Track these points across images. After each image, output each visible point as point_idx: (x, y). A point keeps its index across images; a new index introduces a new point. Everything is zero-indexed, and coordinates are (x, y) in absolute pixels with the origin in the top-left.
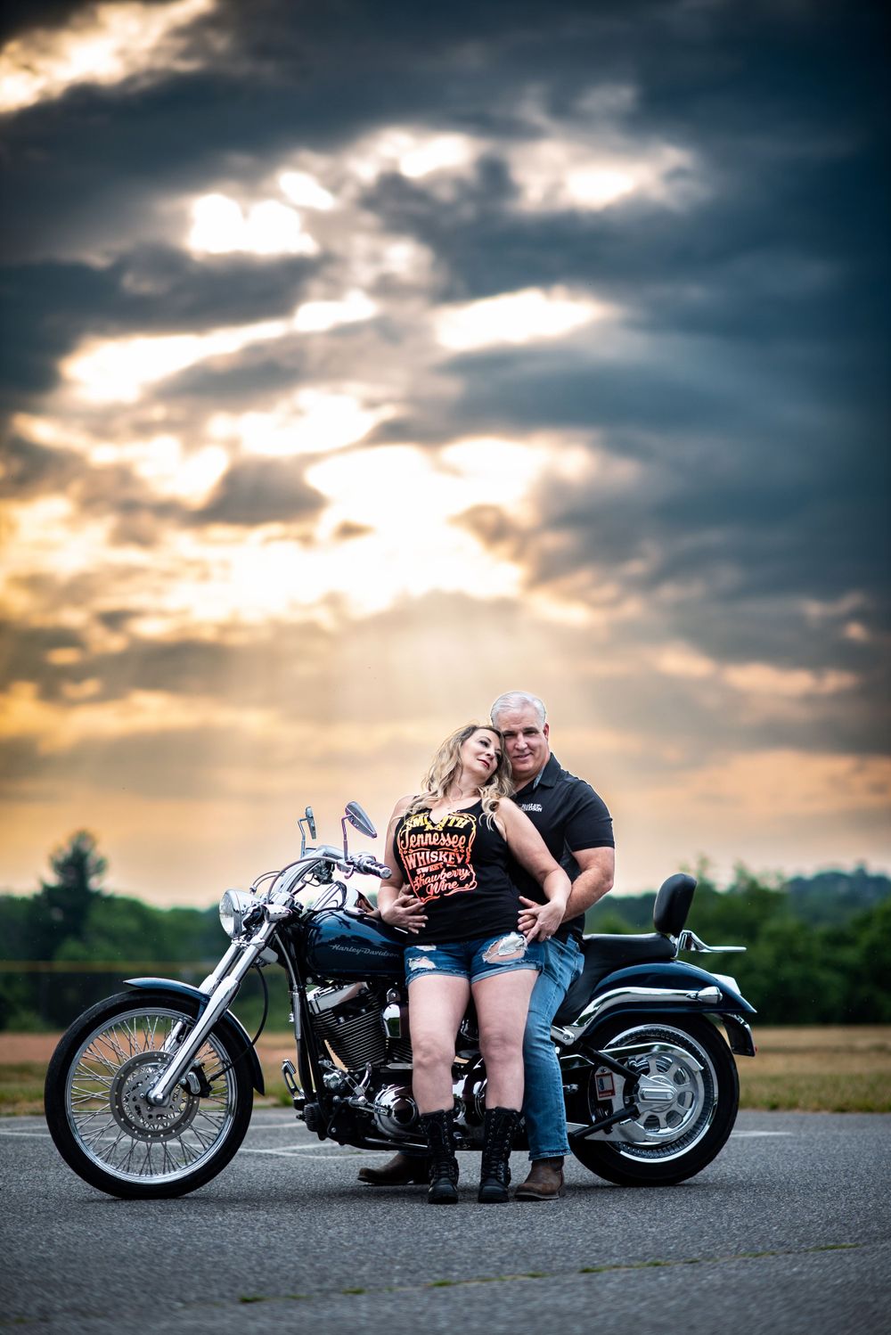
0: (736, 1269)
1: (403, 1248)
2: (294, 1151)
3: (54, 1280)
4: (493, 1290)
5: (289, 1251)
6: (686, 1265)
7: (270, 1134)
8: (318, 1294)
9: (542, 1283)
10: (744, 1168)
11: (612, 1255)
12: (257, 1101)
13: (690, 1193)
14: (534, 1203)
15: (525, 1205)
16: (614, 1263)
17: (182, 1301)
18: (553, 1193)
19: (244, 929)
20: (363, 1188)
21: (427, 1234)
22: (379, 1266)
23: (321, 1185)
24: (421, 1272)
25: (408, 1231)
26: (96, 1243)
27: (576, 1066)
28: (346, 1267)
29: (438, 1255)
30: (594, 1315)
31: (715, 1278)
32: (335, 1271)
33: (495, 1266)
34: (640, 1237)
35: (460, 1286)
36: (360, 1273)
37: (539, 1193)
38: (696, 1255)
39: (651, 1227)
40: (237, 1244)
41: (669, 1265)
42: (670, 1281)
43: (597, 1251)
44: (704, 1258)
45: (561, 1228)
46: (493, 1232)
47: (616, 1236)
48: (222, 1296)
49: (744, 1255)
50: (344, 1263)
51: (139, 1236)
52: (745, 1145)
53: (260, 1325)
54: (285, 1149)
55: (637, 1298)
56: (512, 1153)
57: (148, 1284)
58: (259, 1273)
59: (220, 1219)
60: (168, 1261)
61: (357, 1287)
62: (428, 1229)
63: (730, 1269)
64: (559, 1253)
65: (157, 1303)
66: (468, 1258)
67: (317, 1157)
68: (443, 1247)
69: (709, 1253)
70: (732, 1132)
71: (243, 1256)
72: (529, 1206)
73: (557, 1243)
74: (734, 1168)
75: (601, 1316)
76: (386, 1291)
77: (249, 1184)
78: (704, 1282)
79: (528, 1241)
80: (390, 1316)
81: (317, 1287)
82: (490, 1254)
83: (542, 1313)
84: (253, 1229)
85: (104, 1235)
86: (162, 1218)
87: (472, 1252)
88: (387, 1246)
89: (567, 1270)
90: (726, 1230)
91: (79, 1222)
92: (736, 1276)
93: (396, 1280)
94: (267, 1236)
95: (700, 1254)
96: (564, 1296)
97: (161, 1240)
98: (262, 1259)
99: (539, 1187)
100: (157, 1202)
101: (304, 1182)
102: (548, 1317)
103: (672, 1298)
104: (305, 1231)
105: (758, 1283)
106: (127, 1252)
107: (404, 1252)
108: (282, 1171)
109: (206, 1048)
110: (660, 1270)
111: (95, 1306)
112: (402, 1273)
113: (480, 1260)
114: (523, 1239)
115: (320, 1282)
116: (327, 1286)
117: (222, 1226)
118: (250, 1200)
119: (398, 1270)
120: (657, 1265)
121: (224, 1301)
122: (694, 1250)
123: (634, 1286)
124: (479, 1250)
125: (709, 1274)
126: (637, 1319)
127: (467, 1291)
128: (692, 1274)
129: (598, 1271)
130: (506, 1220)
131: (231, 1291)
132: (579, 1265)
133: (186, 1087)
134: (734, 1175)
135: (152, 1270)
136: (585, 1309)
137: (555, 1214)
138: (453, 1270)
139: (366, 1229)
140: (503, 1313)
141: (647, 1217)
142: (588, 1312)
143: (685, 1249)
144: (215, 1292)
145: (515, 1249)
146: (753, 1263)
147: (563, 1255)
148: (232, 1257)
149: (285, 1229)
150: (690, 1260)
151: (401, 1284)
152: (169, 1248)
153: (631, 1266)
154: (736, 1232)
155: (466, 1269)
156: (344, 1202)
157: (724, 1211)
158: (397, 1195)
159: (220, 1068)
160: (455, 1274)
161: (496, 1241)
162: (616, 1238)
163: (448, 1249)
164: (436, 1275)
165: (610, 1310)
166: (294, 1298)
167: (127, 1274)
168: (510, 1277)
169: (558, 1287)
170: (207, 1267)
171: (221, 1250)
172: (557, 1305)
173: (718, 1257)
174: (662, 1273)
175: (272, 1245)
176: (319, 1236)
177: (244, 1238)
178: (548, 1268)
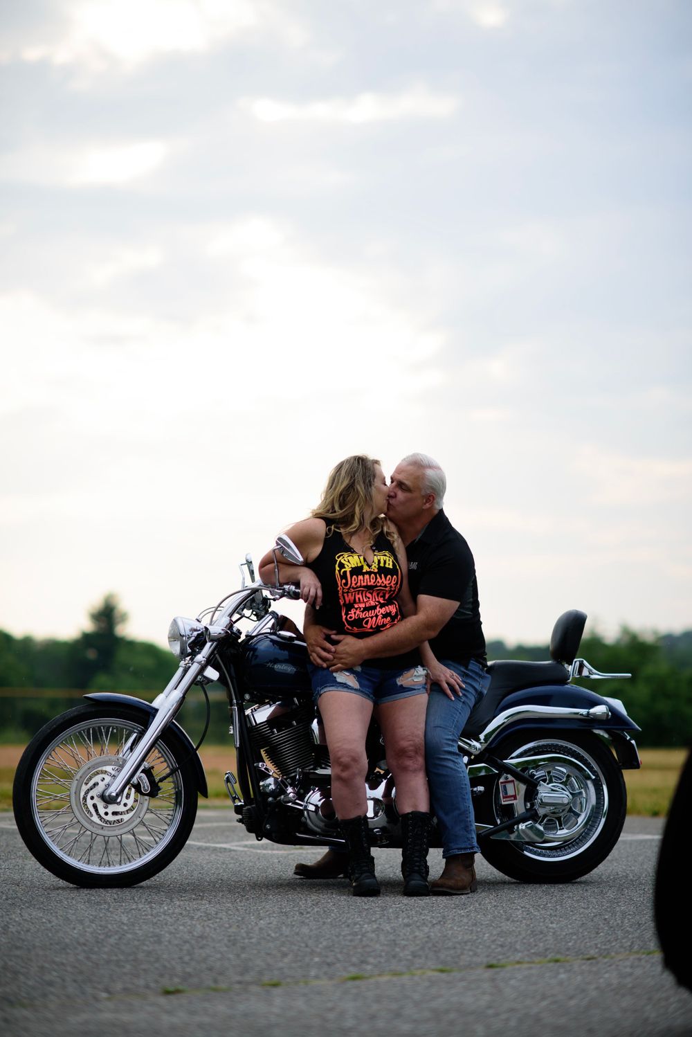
0: (632, 967)
1: (325, 940)
2: (246, 846)
4: (403, 986)
5: (220, 941)
6: (584, 961)
7: (229, 831)
8: (237, 986)
9: (449, 979)
10: (633, 868)
11: (516, 950)
12: (201, 801)
13: (586, 890)
14: (448, 897)
15: (440, 898)
16: (517, 959)
17: (107, 990)
19: (189, 651)
20: (298, 881)
21: (348, 926)
22: (299, 958)
23: (263, 876)
24: (338, 965)
25: (331, 923)
26: (47, 929)
27: (483, 773)
28: (269, 960)
29: (355, 947)
30: (497, 1015)
31: (611, 977)
32: (258, 962)
33: (407, 960)
34: (541, 933)
35: (372, 980)
36: (281, 965)
38: (592, 952)
39: (552, 923)
40: (174, 933)
41: (568, 961)
42: (569, 979)
43: (502, 946)
44: (601, 955)
45: (470, 923)
46: (407, 925)
47: (519, 932)
48: (147, 987)
49: (637, 952)
50: (268, 954)
51: (88, 923)
52: (633, 846)
53: (175, 1020)
54: (238, 844)
55: (538, 997)
56: (431, 850)
57: (81, 972)
58: (187, 963)
59: (166, 908)
60: (106, 949)
61: (275, 980)
62: (350, 921)
63: (625, 967)
64: (467, 948)
65: (83, 993)
66: (382, 951)
67: (264, 852)
68: (361, 940)
69: (605, 949)
70: (622, 834)
71: (177, 945)
73: (467, 937)
74: (624, 867)
75: (504, 1016)
76: (302, 984)
77: (200, 875)
78: (601, 980)
79: (439, 935)
80: (301, 1012)
81: (238, 978)
82: (404, 948)
83: (447, 1011)
84: (192, 918)
85: (56, 922)
86: (114, 908)
87: (387, 945)
88: (310, 937)
89: (473, 965)
90: (620, 927)
91: (40, 908)
92: (631, 974)
93: (313, 973)
94: (203, 926)
95: (597, 950)
96: (470, 993)
97: (107, 927)
98: (193, 948)
99: (451, 883)
100: (114, 890)
101: (247, 874)
102: (452, 1016)
103: (571, 998)
104: (238, 921)
106: (71, 940)
107: (325, 943)
108: (230, 863)
109: (155, 754)
110: (559, 967)
111: (24, 995)
112: (319, 965)
113: (393, 953)
114: (434, 932)
115: (242, 974)
116: (248, 978)
117: (165, 915)
118: (196, 889)
119: (317, 962)
120: (557, 961)
121: (148, 992)
122: (590, 946)
123: (535, 984)
124: (394, 943)
125: (606, 972)
126: (537, 1019)
127: (377, 985)
128: (590, 972)
129: (503, 967)
130: (421, 914)
131: (157, 982)
132: (485, 960)
133: (137, 787)
134: (624, 874)
135: (88, 958)
136: (489, 1007)
137: (466, 908)
138: (367, 963)
139: (294, 921)
140: (409, 1010)
141: (548, 913)
142: (490, 1012)
143: (583, 945)
144: (141, 982)
145: (427, 942)
146: (647, 961)
147: (470, 950)
148: (166, 946)
149: (221, 919)
150: (588, 956)
151: (317, 977)
152: (110, 937)
153: (533, 962)
154: (630, 929)
155: (380, 962)
156: (279, 893)
157: (618, 909)
158: (328, 886)
159: (168, 771)
160: (369, 967)
161: (410, 934)
162: (520, 934)
163: (364, 943)
164: (351, 969)
165: (512, 1010)
166: (215, 990)
167: (64, 961)
168: (419, 972)
169: (464, 984)
170: (141, 956)
171: (158, 939)
172: (461, 1003)
173: (613, 954)
174: (562, 971)
175: (206, 934)
176: (250, 926)
177: (181, 928)
178: (456, 963)
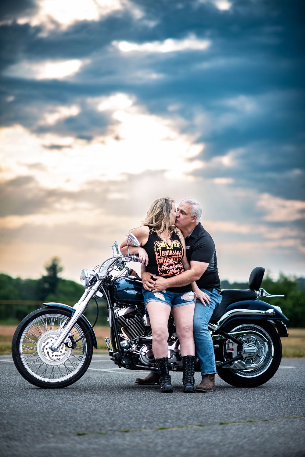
0: (284, 424)
1: (149, 412)
2: (114, 370)
3: (4, 423)
4: (183, 432)
5: (102, 412)
6: (263, 422)
7: (107, 363)
8: (110, 432)
9: (203, 429)
10: (285, 381)
11: (233, 417)
13: (264, 390)
16: (233, 420)
17: (53, 433)
18: (210, 389)
19: (90, 284)
20: (137, 386)
21: (159, 406)
22: (137, 420)
23: (121, 384)
24: (154, 423)
25: (151, 404)
26: (26, 407)
27: (219, 339)
28: (124, 420)
29: (162, 415)
30: (224, 445)
31: (275, 429)
32: (119, 421)
33: (185, 421)
34: (244, 409)
35: (169, 430)
36: (129, 423)
37: (204, 389)
38: (267, 418)
39: (249, 405)
40: (82, 409)
41: (256, 422)
42: (256, 429)
43: (227, 415)
44: (270, 419)
45: (213, 405)
46: (185, 405)
47: (234, 409)
48: (70, 432)
49: (286, 418)
50: (123, 418)
51: (45, 404)
52: (285, 371)
53: (82, 447)
54: (111, 369)
55: (243, 437)
56: (196, 373)
57: (41, 426)
58: (88, 422)
59: (79, 397)
60: (52, 415)
61: (127, 430)
62: (160, 404)
63: (281, 424)
64: (211, 415)
65: (42, 435)
66: (174, 417)
67: (122, 373)
69: (272, 417)
70: (280, 366)
71: (84, 414)
72: (200, 395)
73: (211, 411)
74: (281, 381)
75: (227, 446)
76: (138, 431)
77: (94, 383)
78: (270, 430)
79: (199, 410)
80: (138, 443)
81: (110, 428)
82: (183, 415)
83: (202, 444)
84: (90, 402)
85: (30, 403)
86: (56, 397)
87: (176, 414)
88: (142, 411)
89: (214, 423)
90: (279, 407)
91: (23, 397)
92: (283, 428)
93: (143, 426)
94: (95, 405)
95: (269, 417)
96: (213, 436)
97: (53, 406)
98: (91, 415)
99: (204, 387)
101: (115, 383)
102: (204, 445)
103: (257, 438)
104: (111, 403)
105: (293, 431)
106: (37, 411)
108: (107, 378)
109: (74, 329)
110: (252, 424)
111: (16, 435)
112: (146, 423)
113: (179, 418)
114: (197, 409)
115: (112, 427)
116: (114, 428)
117: (78, 400)
118: (93, 389)
119: (145, 422)
120: (251, 422)
121: (71, 434)
122: (266, 415)
123: (241, 431)
124: (179, 413)
125: (272, 427)
126: (242, 447)
127: (172, 432)
128: (265, 426)
129: (227, 424)
130: (191, 400)
131: (74, 430)
132: (219, 421)
133: (67, 344)
134: (281, 383)
135: (44, 419)
136: (221, 442)
137: (211, 398)
138: (167, 422)
139: (135, 403)
140: (186, 443)
141: (247, 400)
142: (221, 444)
143: (262, 414)
144: (68, 430)
145: (193, 413)
147: (213, 417)
148: (79, 414)
149: (103, 402)
150: (265, 420)
151: (145, 428)
152: (54, 410)
153: (240, 422)
154: (283, 408)
155: (173, 421)
156: (129, 391)
157: (278, 399)
158: (150, 388)
159: (80, 337)
160: (168, 424)
161: (186, 409)
163: (166, 413)
164: (160, 424)
165: (231, 443)
166: (100, 434)
167: (34, 421)
168: (190, 426)
169: (210, 431)
170: (68, 418)
171: (75, 411)
172: (209, 440)
173: (276, 419)
174: (253, 426)
175: (96, 409)
176: (116, 406)
177: (85, 406)
178: (207, 422)
